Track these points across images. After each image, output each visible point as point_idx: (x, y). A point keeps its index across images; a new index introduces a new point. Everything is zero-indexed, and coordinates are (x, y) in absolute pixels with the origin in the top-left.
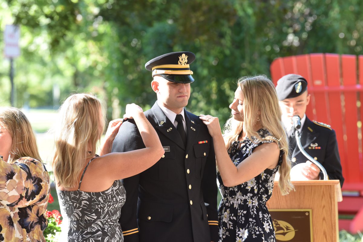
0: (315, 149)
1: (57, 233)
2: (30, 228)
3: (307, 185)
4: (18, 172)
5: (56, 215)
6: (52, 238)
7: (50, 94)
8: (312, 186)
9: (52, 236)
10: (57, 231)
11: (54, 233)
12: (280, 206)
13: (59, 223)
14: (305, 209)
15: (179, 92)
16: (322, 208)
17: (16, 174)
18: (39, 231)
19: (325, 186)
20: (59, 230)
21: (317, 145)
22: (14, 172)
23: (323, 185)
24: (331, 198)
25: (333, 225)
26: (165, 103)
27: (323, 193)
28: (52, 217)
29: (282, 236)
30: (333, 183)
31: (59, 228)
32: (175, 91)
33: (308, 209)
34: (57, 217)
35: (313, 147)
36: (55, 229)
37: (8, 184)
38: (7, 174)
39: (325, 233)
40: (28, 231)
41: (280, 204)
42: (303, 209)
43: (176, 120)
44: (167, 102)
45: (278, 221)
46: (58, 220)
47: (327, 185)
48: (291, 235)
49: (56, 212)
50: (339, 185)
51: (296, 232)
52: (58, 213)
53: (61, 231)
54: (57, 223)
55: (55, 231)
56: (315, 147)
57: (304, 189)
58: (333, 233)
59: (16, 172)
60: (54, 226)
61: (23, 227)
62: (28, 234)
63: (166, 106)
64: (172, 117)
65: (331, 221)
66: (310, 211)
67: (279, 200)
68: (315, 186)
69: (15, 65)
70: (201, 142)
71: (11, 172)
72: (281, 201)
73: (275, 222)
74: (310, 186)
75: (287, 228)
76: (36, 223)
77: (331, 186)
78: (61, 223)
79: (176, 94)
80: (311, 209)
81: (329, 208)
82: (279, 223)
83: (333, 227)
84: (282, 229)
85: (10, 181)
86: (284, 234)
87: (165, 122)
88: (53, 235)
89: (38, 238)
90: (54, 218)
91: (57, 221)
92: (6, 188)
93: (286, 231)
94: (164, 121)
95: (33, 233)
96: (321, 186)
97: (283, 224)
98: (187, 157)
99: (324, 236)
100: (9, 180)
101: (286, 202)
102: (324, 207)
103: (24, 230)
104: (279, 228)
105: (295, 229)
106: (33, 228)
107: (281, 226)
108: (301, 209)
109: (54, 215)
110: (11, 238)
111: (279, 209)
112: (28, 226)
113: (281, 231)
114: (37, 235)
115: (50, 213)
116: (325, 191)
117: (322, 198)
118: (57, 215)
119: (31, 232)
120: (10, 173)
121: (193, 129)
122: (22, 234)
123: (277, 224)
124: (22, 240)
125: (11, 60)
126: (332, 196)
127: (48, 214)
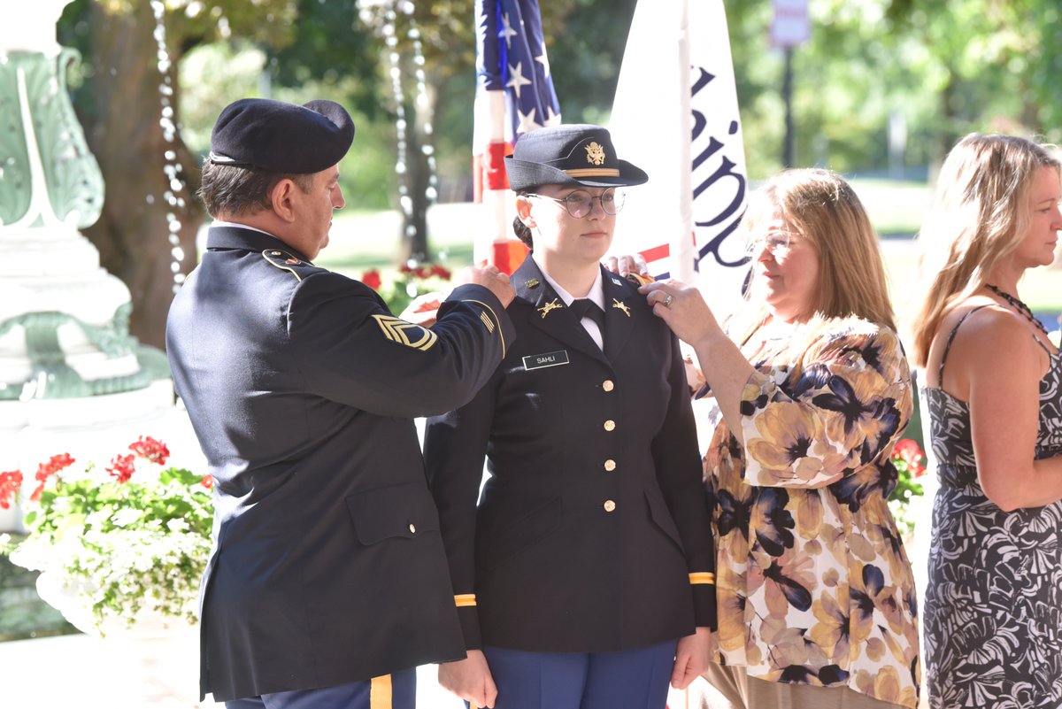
1: (913, 499)
2: (856, 500)
4: (817, 437)
5: (909, 453)
6: (901, 511)
7: (880, 136)
10: (914, 493)
11: (906, 500)
13: (919, 474)
17: (814, 443)
18: (880, 502)
20: (919, 490)
22: (807, 438)
28: (901, 459)
31: (919, 486)
34: (913, 458)
36: (909, 487)
37: (798, 467)
38: (790, 447)
40: (854, 508)
46: (915, 465)
49: (910, 444)
52: (914, 447)
53: (922, 494)
54: (913, 473)
55: (907, 494)
59: (812, 435)
60: (907, 481)
61: (840, 501)
62: (855, 514)
69: (798, 64)
71: (799, 441)
76: (873, 487)
78: (925, 472)
85: (801, 462)
88: (905, 505)
89: (880, 519)
90: (905, 461)
91: (912, 468)
92: (795, 476)
95: (866, 510)
100: (798, 460)
103: (845, 507)
106: (864, 497)
110: (814, 524)
112: (850, 497)
114: (876, 512)
118: (912, 453)
119: (861, 509)
120: (796, 443)
122: (841, 518)
124: (841, 531)
125: (789, 52)
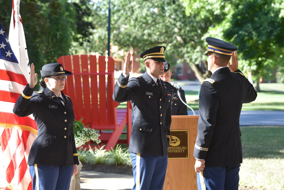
0: (175, 100)
8: (189, 118)
15: (160, 66)
16: (193, 129)
19: (195, 118)
21: (176, 97)
26: (152, 72)
27: (194, 122)
29: (174, 144)
32: (158, 66)
33: (187, 130)
35: (174, 98)
43: (157, 82)
44: (153, 73)
45: (172, 136)
51: (180, 141)
56: (175, 98)
57: (185, 120)
63: (152, 74)
64: (155, 80)
66: (188, 131)
70: (168, 95)
74: (188, 118)
75: (176, 140)
79: (159, 68)
84: (174, 140)
86: (175, 143)
93: (176, 141)
94: (150, 81)
96: (193, 118)
97: (174, 137)
98: (160, 100)
102: (195, 129)
107: (173, 139)
108: (184, 130)
111: (172, 130)
113: (173, 141)
123: (172, 138)
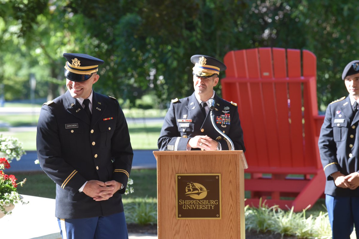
3: (218, 154)
8: (221, 155)
9: (8, 195)
12: (196, 171)
14: (215, 173)
16: (229, 173)
19: (232, 155)
23: (231, 155)
24: (236, 165)
25: (237, 187)
27: (230, 160)
29: (197, 195)
30: (238, 153)
33: (218, 173)
39: (231, 193)
41: (196, 170)
42: (214, 173)
45: (194, 183)
46: (14, 183)
47: (233, 155)
48: (204, 194)
49: (12, 176)
50: (243, 155)
51: (208, 192)
57: (215, 158)
58: (237, 192)
60: (10, 187)
65: (236, 183)
66: (220, 175)
67: (195, 166)
68: (224, 155)
70: (106, 119)
72: (197, 167)
73: (192, 184)
75: (201, 189)
77: (236, 155)
80: (220, 173)
81: (235, 173)
82: (194, 185)
83: (237, 188)
84: (197, 190)
86: (198, 194)
87: (75, 104)
93: (200, 191)
94: (73, 103)
96: (229, 155)
97: (198, 185)
99: (230, 195)
101: (201, 168)
102: (231, 172)
104: (195, 189)
105: (207, 190)
107: (196, 187)
109: (10, 179)
111: (195, 173)
113: (197, 192)
115: (6, 176)
116: (231, 159)
117: (229, 165)
118: (13, 179)
121: (98, 109)
123: (193, 186)
126: (237, 163)
127: (5, 177)
